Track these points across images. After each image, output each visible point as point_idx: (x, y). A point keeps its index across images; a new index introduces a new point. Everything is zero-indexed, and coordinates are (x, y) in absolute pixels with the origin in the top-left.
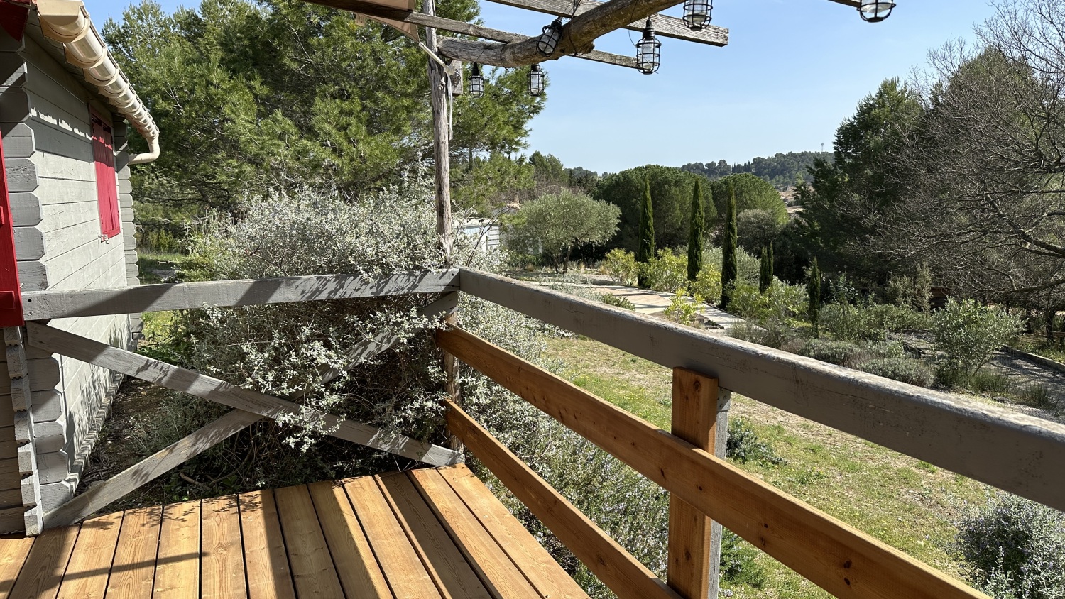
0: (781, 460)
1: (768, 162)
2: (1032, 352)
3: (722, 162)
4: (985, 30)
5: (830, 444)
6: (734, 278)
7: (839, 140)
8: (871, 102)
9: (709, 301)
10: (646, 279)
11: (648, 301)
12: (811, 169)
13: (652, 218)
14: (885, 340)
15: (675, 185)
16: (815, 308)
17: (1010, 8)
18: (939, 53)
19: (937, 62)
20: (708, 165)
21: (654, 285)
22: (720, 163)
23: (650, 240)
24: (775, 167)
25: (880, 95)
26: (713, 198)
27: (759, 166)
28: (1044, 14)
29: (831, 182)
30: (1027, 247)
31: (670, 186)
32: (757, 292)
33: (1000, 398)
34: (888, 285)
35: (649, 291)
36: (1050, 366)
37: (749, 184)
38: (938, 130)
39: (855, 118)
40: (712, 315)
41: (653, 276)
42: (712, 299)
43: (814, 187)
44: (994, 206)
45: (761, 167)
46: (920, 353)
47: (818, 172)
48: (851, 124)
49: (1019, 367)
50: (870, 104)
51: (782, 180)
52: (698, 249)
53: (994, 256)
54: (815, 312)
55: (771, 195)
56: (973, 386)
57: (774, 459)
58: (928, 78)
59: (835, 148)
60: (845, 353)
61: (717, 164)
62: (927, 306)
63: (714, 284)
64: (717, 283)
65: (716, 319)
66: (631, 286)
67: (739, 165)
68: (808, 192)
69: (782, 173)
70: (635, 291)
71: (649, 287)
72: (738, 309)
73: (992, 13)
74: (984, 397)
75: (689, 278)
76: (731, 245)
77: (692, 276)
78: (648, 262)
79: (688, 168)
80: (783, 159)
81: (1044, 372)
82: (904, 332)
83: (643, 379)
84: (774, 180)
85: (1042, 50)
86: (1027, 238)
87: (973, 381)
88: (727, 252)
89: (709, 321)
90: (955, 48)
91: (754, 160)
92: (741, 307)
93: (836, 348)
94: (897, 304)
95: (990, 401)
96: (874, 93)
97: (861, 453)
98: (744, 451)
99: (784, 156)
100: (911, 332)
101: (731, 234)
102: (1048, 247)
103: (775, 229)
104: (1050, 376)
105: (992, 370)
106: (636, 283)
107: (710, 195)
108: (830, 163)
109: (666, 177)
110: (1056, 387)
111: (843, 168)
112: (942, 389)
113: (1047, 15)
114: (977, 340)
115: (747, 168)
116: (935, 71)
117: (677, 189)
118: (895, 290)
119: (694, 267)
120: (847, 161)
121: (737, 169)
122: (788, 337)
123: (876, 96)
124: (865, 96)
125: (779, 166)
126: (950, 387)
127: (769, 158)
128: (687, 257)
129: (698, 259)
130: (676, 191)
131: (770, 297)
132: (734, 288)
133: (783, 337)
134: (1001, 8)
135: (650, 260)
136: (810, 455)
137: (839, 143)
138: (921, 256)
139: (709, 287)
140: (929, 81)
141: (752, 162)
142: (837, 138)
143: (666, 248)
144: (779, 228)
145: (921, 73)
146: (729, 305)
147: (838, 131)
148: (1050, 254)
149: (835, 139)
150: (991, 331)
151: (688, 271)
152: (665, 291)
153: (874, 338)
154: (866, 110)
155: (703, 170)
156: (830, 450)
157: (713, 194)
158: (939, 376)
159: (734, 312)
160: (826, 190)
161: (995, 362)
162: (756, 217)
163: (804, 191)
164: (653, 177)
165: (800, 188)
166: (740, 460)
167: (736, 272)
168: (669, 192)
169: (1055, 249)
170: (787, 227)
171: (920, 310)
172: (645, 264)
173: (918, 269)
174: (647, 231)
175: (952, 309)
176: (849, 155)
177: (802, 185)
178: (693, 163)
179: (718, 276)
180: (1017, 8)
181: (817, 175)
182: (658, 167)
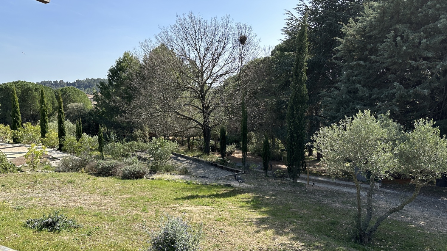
0: (79, 225)
1: (83, 82)
2: (183, 154)
3: (61, 81)
4: (158, 37)
5: (105, 210)
6: (64, 135)
7: (110, 75)
8: (121, 60)
9: (53, 147)
10: (17, 138)
11: (18, 150)
12: (99, 86)
13: (19, 108)
14: (131, 157)
15: (35, 91)
16: (101, 146)
17: (166, 30)
18: (143, 43)
19: (142, 47)
20: (54, 82)
21: (23, 141)
22: (60, 81)
23: (19, 118)
24: (86, 84)
25: (124, 57)
26: (56, 97)
27: (79, 84)
28: (177, 34)
29: (107, 91)
30: (179, 117)
31: (32, 91)
32: (76, 141)
33: (173, 174)
34: (133, 133)
35: (19, 145)
36: (188, 158)
37: (73, 91)
38: (146, 73)
39: (115, 66)
40: (54, 154)
41: (22, 137)
42: (54, 146)
43: (101, 93)
44: (167, 102)
45: (80, 84)
46: (145, 160)
47: (102, 87)
48: (114, 68)
49: (179, 160)
50: (121, 61)
51: (90, 90)
52: (46, 122)
53: (169, 120)
54: (102, 148)
55: (84, 97)
56: (164, 170)
57: (76, 226)
58: (140, 52)
59: (108, 78)
60: (114, 165)
61: (59, 82)
62: (148, 140)
63: (55, 139)
64: (56, 138)
65: (56, 156)
66: (8, 143)
67: (70, 83)
68: (99, 96)
69: (89, 87)
70: (11, 145)
71: (19, 143)
72: (67, 150)
73: (160, 31)
74: (167, 174)
75: (42, 137)
76: (62, 120)
77: (43, 136)
78: (18, 130)
79: (44, 83)
80: (89, 81)
81: (187, 161)
82: (140, 152)
83: (8, 196)
84: (86, 90)
85: (177, 47)
86: (178, 114)
87: (164, 169)
88: (60, 123)
89: (52, 157)
90: (149, 42)
91: (76, 81)
92: (68, 149)
93: (110, 163)
94: (136, 141)
95: (169, 175)
96: (122, 57)
97: (118, 211)
98: (59, 227)
99: (90, 80)
100: (143, 151)
101: (61, 115)
102: (185, 116)
103: (85, 112)
104: (189, 162)
105: (170, 163)
106: (12, 141)
107: (54, 96)
108: (107, 84)
109: (30, 87)
110: (191, 166)
111: (112, 86)
112: (153, 174)
113: (177, 35)
114: (163, 153)
115: (73, 84)
116: (142, 50)
117: (36, 93)
118: (136, 135)
119: (44, 131)
120: (114, 83)
121: (69, 84)
122: (89, 161)
123: (123, 58)
124: (118, 58)
125: (88, 84)
126: (156, 172)
127: (83, 80)
128: (40, 126)
129: (46, 127)
130: (36, 94)
131: (81, 143)
132: (65, 140)
133: (87, 161)
134: (163, 30)
135: (19, 129)
136: (95, 218)
137: (110, 76)
138: (144, 121)
139: (52, 140)
140: (141, 54)
141: (75, 81)
142: (109, 74)
143: (28, 122)
144: (87, 111)
145: (137, 50)
146: (63, 148)
147: (109, 71)
148: (186, 119)
149: (108, 74)
150: (168, 149)
151: (41, 133)
152: (29, 144)
153: (127, 156)
154: (119, 63)
155: (52, 84)
156: (105, 213)
157: (56, 95)
158: (152, 169)
159: (65, 151)
160: (106, 95)
161: (171, 159)
162: (76, 106)
163: (97, 95)
164: (23, 86)
165: (95, 94)
166: (57, 231)
167: (65, 132)
168: (32, 94)
169: (187, 117)
170: (91, 110)
171: (145, 142)
172: (16, 131)
173: (144, 126)
174: (16, 114)
175: (154, 142)
176: (114, 81)
177: (96, 93)
178: (46, 80)
179: (56, 135)
180: (168, 31)
181: (101, 88)
182: (25, 82)
